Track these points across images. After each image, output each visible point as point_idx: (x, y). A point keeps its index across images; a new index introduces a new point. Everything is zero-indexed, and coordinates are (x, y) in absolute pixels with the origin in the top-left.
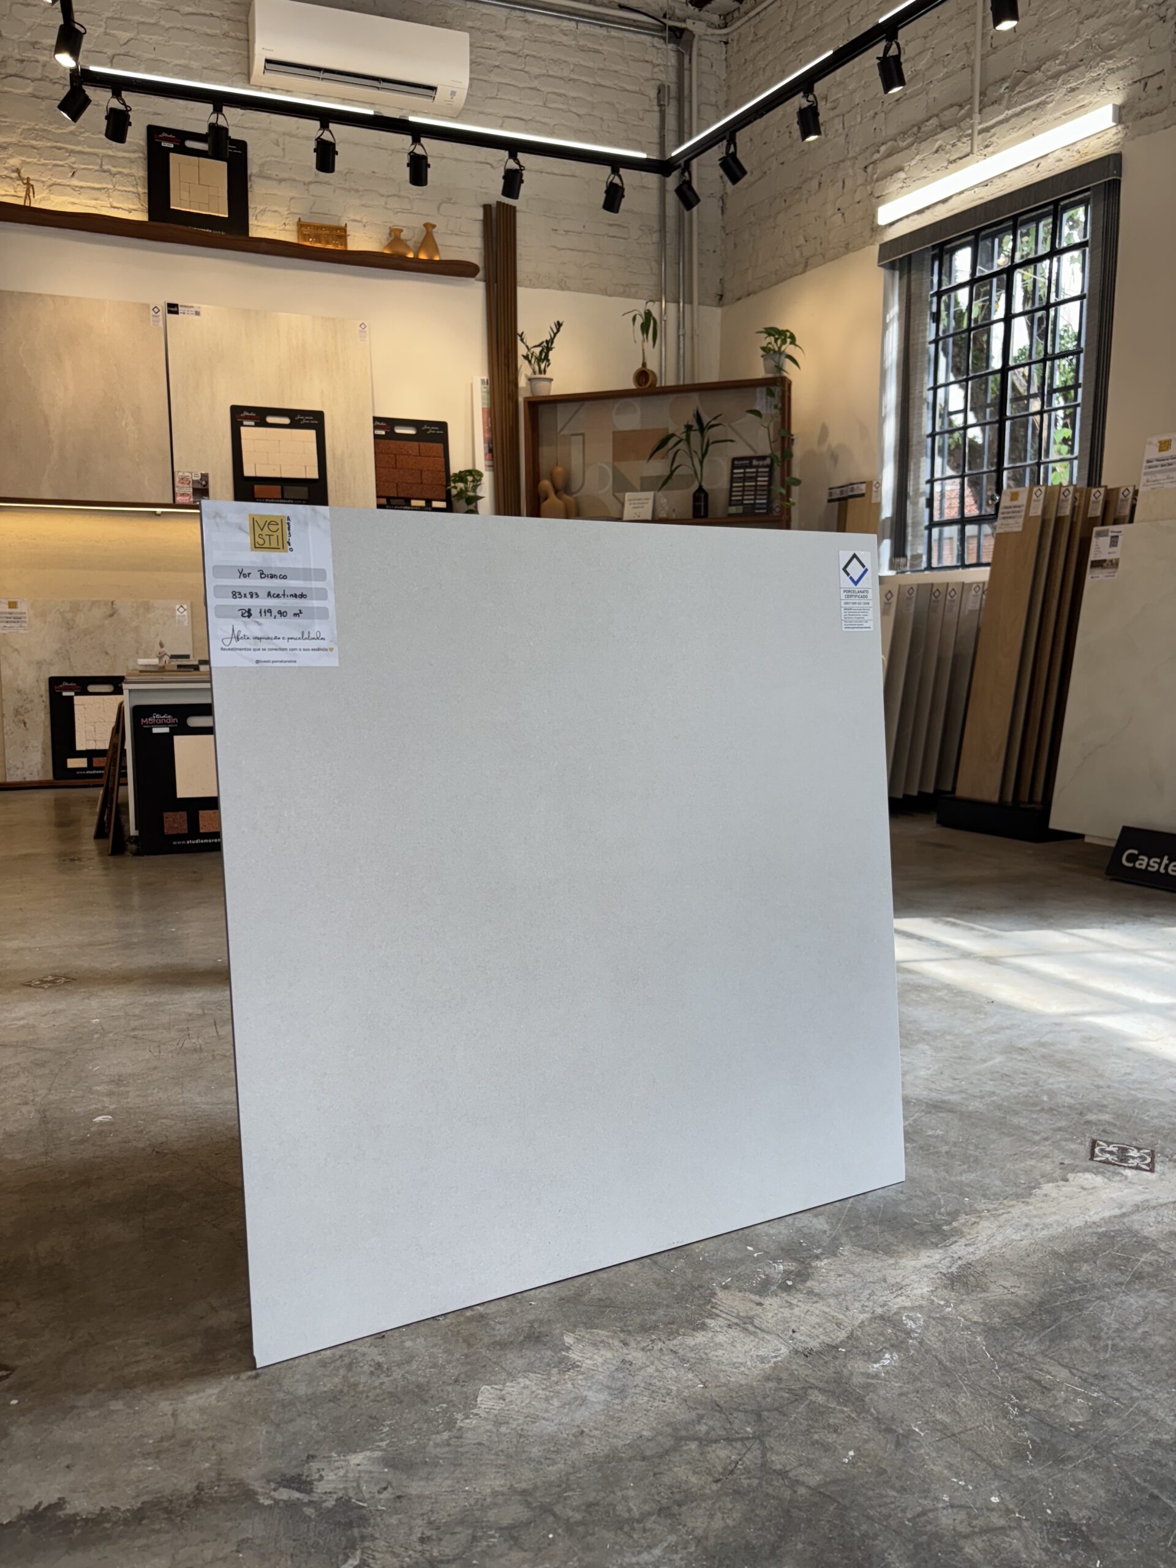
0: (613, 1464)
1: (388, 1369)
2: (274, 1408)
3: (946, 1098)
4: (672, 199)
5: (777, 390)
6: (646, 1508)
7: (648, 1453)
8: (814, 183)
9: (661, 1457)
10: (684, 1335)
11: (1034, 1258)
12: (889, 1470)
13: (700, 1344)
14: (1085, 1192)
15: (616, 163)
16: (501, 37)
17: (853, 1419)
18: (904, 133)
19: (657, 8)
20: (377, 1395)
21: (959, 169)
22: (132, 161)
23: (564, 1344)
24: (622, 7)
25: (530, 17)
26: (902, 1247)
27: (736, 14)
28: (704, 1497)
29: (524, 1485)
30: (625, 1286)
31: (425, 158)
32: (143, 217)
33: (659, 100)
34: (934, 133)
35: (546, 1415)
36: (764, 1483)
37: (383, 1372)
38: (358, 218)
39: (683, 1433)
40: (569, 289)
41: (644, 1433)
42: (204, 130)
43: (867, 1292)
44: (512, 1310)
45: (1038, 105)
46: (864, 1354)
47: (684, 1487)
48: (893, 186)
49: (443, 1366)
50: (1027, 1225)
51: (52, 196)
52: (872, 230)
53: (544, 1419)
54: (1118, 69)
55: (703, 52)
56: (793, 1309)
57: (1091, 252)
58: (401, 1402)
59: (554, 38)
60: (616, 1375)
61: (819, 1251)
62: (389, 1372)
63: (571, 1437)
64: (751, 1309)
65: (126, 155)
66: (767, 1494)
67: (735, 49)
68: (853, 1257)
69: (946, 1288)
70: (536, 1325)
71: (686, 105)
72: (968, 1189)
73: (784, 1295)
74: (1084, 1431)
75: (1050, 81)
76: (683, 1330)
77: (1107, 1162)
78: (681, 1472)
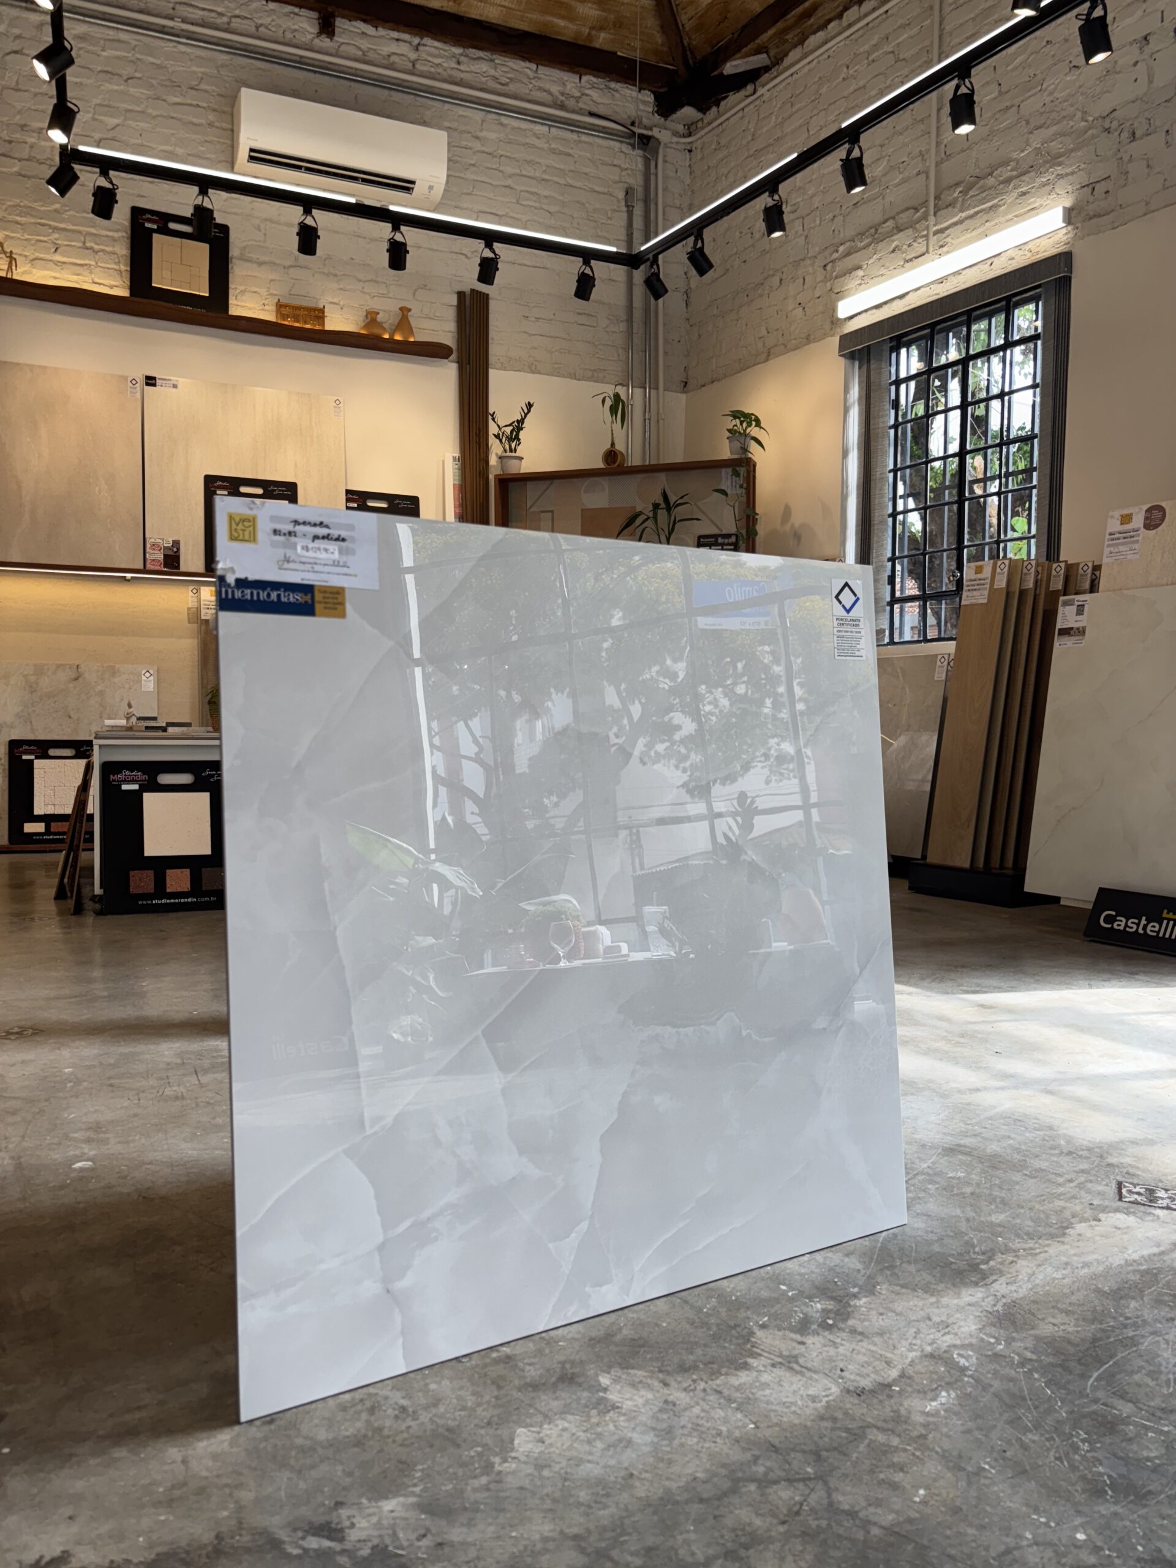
0: (669, 1507)
1: (414, 1412)
2: (293, 1453)
3: (962, 1142)
4: (639, 290)
5: (742, 471)
6: (711, 1552)
7: (705, 1496)
8: (775, 280)
9: (719, 1499)
10: (727, 1374)
11: (1079, 1296)
12: (964, 1507)
13: (745, 1384)
14: (1119, 1232)
15: (587, 255)
16: (477, 138)
17: (918, 1457)
18: (862, 234)
19: (626, 117)
20: (405, 1439)
21: (914, 267)
22: (114, 240)
23: (600, 1385)
24: (592, 114)
25: (504, 120)
26: (941, 1287)
27: (700, 124)
28: (771, 1540)
29: (575, 1530)
30: (657, 1325)
31: (404, 245)
32: (123, 292)
33: (626, 201)
34: (890, 235)
35: (590, 1458)
36: (834, 1524)
37: (408, 1415)
38: (336, 300)
39: (740, 1475)
40: (539, 373)
41: (699, 1475)
42: (188, 212)
43: (914, 1330)
44: (540, 1352)
45: (991, 208)
46: (919, 1392)
47: (748, 1529)
48: (852, 283)
49: (473, 1410)
50: (1067, 1264)
51: (34, 271)
52: (832, 322)
53: (589, 1462)
54: (1067, 175)
55: (668, 159)
56: (837, 1348)
57: (1043, 344)
58: (431, 1446)
59: (528, 140)
60: (660, 1416)
61: (856, 1290)
62: (415, 1416)
63: (620, 1480)
64: (794, 1348)
65: (109, 234)
66: (839, 1536)
67: (699, 157)
68: (893, 1296)
69: (993, 1325)
70: (568, 1366)
71: (652, 207)
72: (1000, 1229)
73: (826, 1333)
74: (1159, 1465)
75: (1001, 186)
76: (724, 1370)
77: (1136, 1203)
78: (742, 1514)
